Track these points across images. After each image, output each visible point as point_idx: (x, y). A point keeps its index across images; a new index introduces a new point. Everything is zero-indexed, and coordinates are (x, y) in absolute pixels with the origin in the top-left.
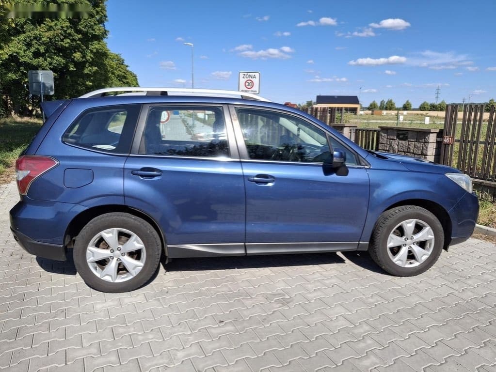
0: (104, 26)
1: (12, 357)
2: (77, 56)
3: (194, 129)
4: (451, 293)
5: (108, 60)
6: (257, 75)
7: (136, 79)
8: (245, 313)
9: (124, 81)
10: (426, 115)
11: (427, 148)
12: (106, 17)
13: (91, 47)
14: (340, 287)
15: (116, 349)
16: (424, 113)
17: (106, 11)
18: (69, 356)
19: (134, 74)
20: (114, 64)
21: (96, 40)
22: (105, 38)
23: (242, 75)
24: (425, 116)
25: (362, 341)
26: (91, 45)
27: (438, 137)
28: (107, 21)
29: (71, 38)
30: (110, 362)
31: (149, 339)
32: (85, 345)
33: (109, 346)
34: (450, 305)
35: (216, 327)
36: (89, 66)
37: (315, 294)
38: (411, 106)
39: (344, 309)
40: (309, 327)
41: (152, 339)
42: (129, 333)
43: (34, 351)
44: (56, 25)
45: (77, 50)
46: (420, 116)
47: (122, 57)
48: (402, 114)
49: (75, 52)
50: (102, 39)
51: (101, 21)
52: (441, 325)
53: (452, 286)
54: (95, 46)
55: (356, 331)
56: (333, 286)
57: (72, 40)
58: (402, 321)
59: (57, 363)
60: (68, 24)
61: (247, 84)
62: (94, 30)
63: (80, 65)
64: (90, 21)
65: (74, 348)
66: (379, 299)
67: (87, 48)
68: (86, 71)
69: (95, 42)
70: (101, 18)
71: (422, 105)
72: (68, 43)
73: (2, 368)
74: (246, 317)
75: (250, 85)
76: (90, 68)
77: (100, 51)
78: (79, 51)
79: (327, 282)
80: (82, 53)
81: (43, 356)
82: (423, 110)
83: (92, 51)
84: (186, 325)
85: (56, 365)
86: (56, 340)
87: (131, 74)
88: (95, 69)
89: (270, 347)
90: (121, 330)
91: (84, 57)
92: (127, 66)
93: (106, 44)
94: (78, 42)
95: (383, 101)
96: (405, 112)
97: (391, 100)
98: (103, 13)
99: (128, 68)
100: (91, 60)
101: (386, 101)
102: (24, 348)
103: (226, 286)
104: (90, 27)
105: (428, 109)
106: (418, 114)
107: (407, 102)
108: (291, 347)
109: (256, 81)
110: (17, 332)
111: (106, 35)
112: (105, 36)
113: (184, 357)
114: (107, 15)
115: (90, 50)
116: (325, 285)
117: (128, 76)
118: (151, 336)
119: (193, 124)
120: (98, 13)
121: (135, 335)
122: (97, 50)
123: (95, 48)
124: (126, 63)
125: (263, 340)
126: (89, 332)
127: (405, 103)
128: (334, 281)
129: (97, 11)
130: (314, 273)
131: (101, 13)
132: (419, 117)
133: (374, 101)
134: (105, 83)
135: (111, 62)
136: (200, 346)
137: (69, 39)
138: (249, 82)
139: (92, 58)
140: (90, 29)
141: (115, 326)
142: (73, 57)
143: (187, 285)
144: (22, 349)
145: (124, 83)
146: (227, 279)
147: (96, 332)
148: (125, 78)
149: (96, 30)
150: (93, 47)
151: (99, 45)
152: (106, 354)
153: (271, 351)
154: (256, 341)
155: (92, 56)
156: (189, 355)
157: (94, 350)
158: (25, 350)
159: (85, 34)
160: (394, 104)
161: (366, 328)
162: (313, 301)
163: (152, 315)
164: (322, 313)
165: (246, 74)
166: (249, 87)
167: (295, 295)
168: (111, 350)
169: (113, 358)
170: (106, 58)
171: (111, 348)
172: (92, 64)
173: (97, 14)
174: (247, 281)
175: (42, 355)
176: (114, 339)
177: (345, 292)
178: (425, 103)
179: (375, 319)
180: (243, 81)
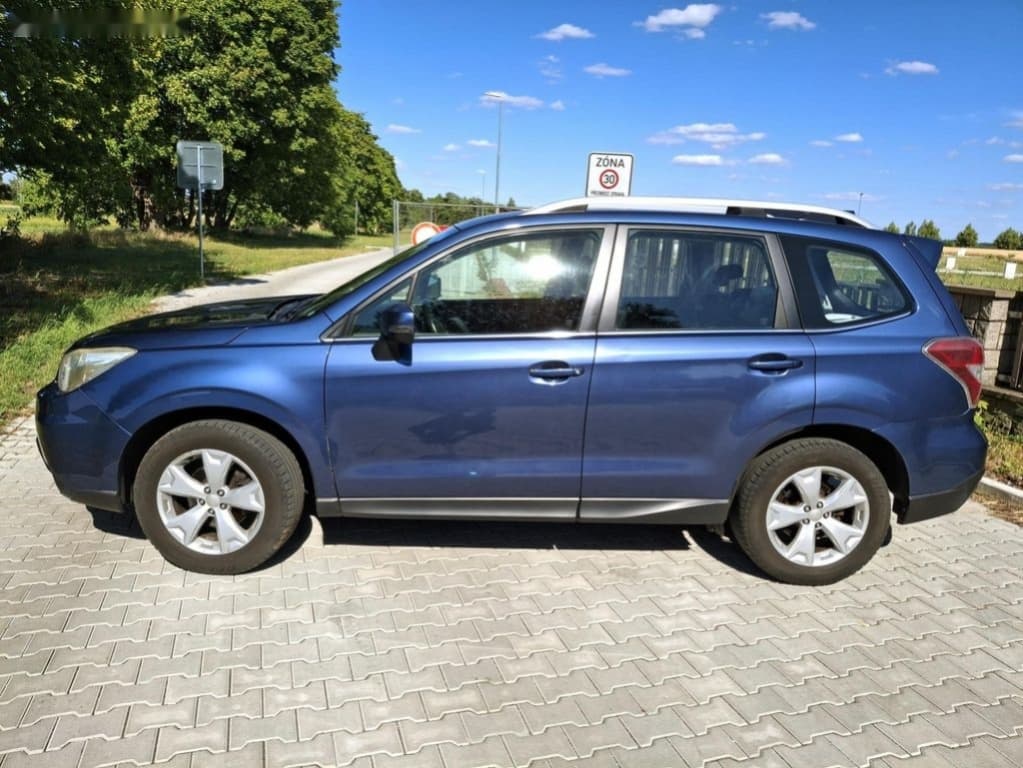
0: (333, 56)
1: (27, 710)
2: (280, 115)
3: (493, 269)
4: (994, 672)
5: (338, 125)
6: (627, 161)
7: (393, 165)
8: (512, 668)
9: (371, 167)
10: (1010, 259)
11: (983, 331)
12: (338, 38)
13: (305, 98)
14: (732, 631)
15: (227, 717)
16: (1004, 253)
17: (337, 26)
18: (134, 720)
19: (388, 153)
20: (349, 133)
21: (314, 85)
22: (333, 80)
23: (594, 159)
24: (1007, 261)
25: (759, 760)
26: (307, 94)
27: (1011, 308)
28: (339, 46)
29: (270, 79)
30: (207, 743)
31: (297, 703)
32: (169, 700)
33: (215, 709)
34: (985, 702)
35: (441, 693)
36: (301, 136)
37: (675, 642)
38: (975, 238)
39: (732, 682)
40: (643, 714)
41: (305, 703)
42: (261, 684)
43: (70, 701)
44: (246, 54)
45: (279, 104)
46: (996, 260)
47: (367, 119)
48: (954, 255)
49: (277, 108)
50: (327, 82)
51: (327, 46)
52: (956, 745)
53: (1000, 655)
54: (313, 96)
55: (749, 737)
56: (716, 628)
57: (273, 84)
58: (861, 725)
59: (105, 733)
60: (266, 53)
61: (604, 179)
62: (312, 64)
63: (284, 134)
64: (307, 47)
65: (146, 705)
66: (818, 667)
67: (299, 99)
68: (294, 146)
69: (314, 88)
70: (328, 39)
71: (1000, 237)
72: (264, 89)
73: (3, 729)
74: (510, 677)
75: (610, 181)
76: (301, 140)
77: (322, 106)
78: (284, 107)
79: (705, 617)
80: (288, 108)
81: (84, 715)
82: (1003, 248)
83: (306, 107)
84: (381, 681)
85: (103, 736)
86: (117, 684)
87: (384, 153)
88: (312, 141)
89: (547, 750)
90: (247, 678)
91: (292, 117)
92: (375, 138)
93: (336, 92)
94: (282, 88)
95: (912, 224)
96: (962, 251)
97: (931, 223)
98: (331, 30)
99: (376, 142)
100: (305, 124)
101: (919, 224)
102: (53, 694)
103: (484, 604)
104: (306, 59)
105: (1014, 245)
106: (990, 257)
107: (968, 228)
108: (593, 756)
109: (624, 173)
110: (50, 660)
111: (336, 74)
112: (333, 76)
113: (359, 752)
114: (339, 34)
115: (303, 104)
116: (699, 623)
117: (376, 160)
118: (303, 697)
119: (494, 260)
120: (322, 29)
121: (272, 691)
122: (317, 104)
123: (313, 100)
124: (373, 131)
125: (535, 733)
126: (182, 674)
127: (962, 229)
128: (723, 616)
129: (320, 26)
130: (680, 595)
131: (327, 30)
132: (994, 263)
133: (892, 224)
134: (331, 172)
135: (345, 129)
136: (399, 731)
137: (267, 81)
138: (609, 174)
139: (306, 120)
140: (306, 63)
141: (236, 666)
142: (272, 118)
143: (403, 595)
144: (51, 695)
145: (369, 171)
146: (489, 590)
147: (196, 676)
148: (370, 161)
149: (317, 64)
150: (308, 98)
151: (321, 95)
152: (205, 724)
153: (547, 759)
154: (519, 734)
155: (307, 116)
156: (370, 748)
157: (184, 714)
158: (55, 698)
159: (296, 73)
160: (938, 230)
161: (771, 731)
162: (665, 657)
163: (316, 653)
164: (679, 687)
165: (604, 157)
166: (609, 185)
167: (628, 640)
168: (217, 718)
169: (217, 736)
170: (335, 121)
171: (218, 714)
172: (305, 133)
173: (320, 33)
174: (530, 598)
175: (83, 712)
176: (229, 695)
177: (742, 644)
178: (1008, 232)
179: (798, 714)
180: (595, 172)
